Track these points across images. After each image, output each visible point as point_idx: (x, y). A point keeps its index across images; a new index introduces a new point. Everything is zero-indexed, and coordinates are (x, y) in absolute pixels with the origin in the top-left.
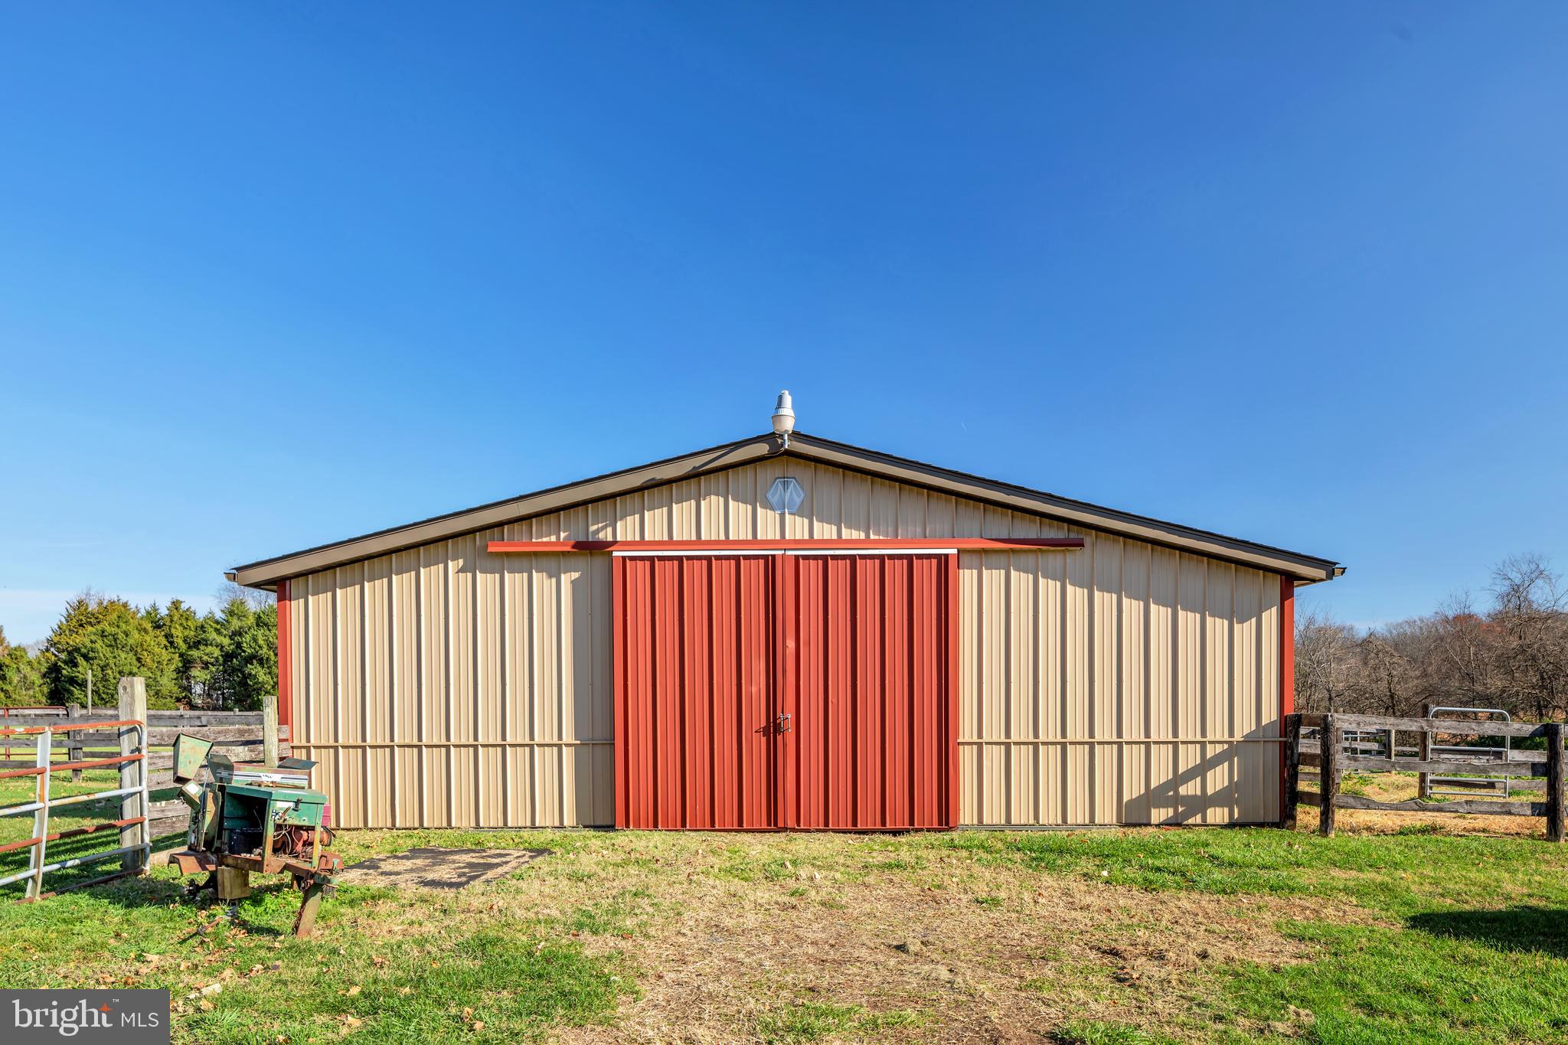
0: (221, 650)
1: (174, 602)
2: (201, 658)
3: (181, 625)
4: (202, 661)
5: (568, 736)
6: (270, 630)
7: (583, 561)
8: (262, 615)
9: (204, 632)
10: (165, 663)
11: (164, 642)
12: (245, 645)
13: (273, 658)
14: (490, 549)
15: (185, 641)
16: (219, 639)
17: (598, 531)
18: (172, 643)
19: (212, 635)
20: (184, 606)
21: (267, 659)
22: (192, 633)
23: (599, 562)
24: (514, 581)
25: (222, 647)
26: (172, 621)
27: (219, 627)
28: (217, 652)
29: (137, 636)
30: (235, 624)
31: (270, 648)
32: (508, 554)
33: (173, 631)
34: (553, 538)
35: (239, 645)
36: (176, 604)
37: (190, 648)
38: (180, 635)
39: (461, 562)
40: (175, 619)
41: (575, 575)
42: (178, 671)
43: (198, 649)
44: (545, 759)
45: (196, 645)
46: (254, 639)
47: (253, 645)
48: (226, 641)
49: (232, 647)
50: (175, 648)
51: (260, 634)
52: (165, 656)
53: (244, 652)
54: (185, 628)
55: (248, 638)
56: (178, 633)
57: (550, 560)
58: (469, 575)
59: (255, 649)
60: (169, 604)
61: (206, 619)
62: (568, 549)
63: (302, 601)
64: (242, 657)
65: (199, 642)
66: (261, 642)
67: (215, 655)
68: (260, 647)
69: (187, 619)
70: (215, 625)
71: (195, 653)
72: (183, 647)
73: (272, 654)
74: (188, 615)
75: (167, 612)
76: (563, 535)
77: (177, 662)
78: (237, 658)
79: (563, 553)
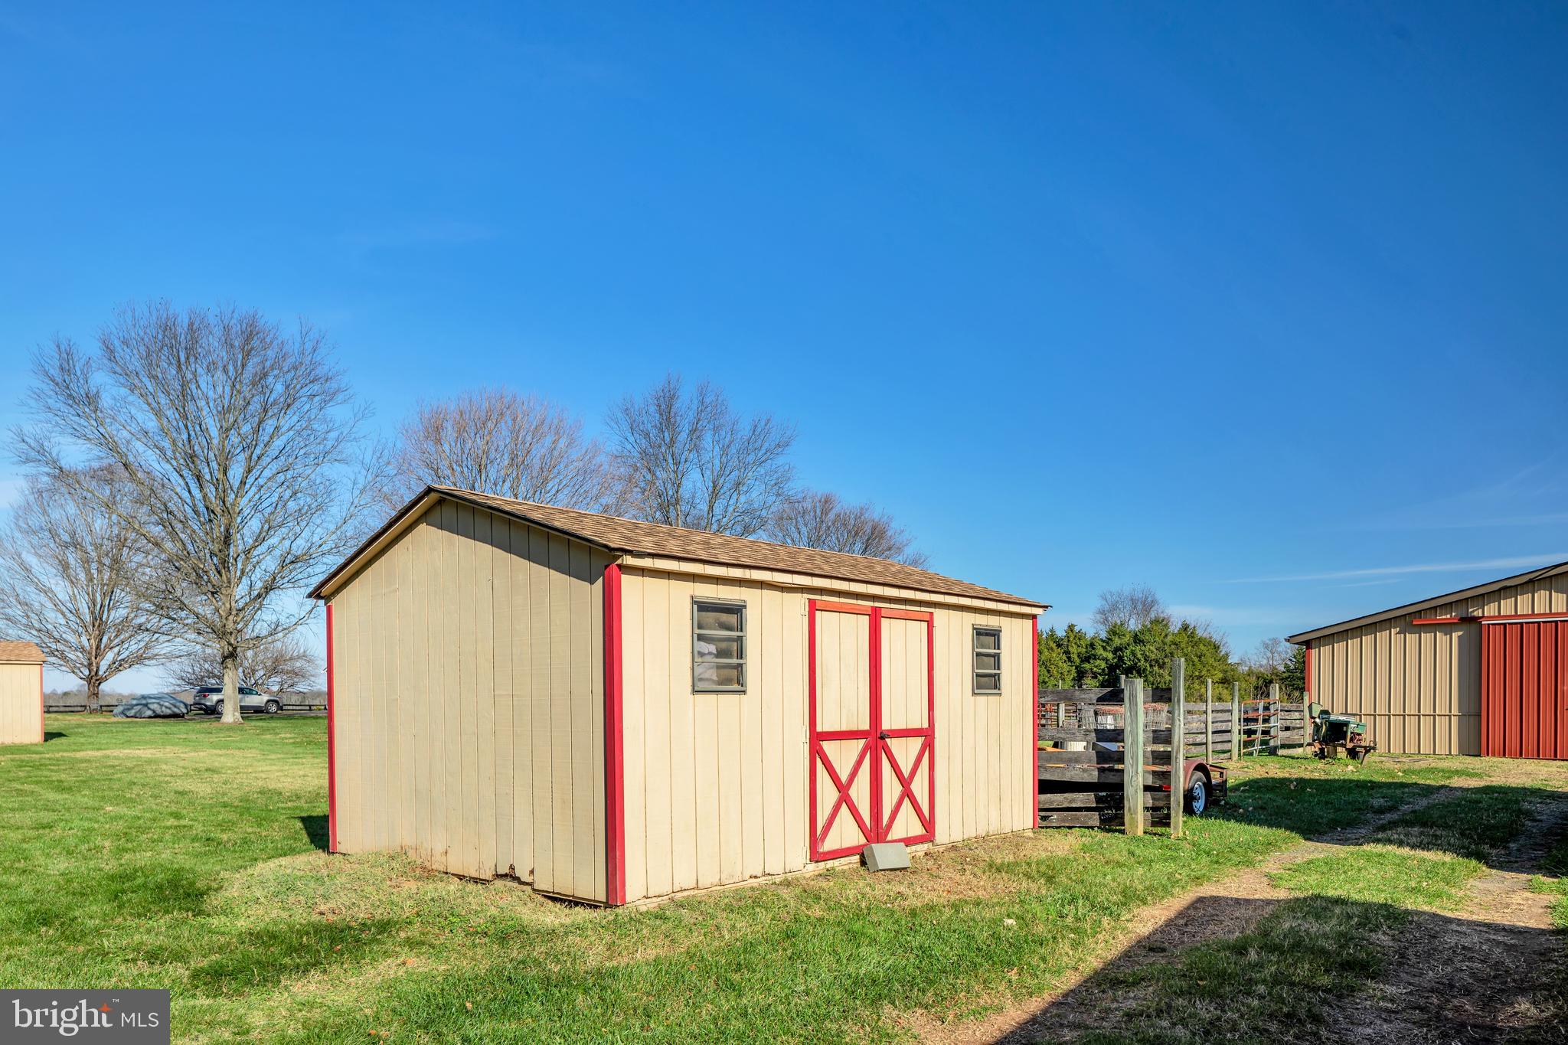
0: (1106, 663)
1: (1070, 626)
2: (1091, 669)
3: (1075, 643)
4: (1092, 672)
5: (1455, 711)
6: (1145, 646)
7: (1465, 626)
8: (1138, 633)
9: (1094, 649)
10: (1066, 673)
11: (1064, 657)
12: (1126, 658)
13: (1149, 669)
14: (1414, 623)
15: (1078, 656)
16: (1105, 654)
17: (1473, 611)
18: (1069, 658)
19: (1100, 651)
20: (1077, 629)
21: (1144, 669)
22: (1084, 650)
23: (1474, 627)
24: (1428, 638)
25: (1107, 660)
26: (1069, 641)
27: (1104, 644)
28: (1103, 665)
29: (1047, 653)
30: (1117, 642)
31: (1146, 661)
32: (1423, 625)
33: (1070, 648)
34: (1448, 616)
35: (1121, 659)
36: (1071, 628)
37: (1082, 661)
38: (1075, 651)
39: (1398, 629)
40: (1071, 639)
41: (1460, 633)
42: (1074, 679)
43: (1089, 663)
44: (1442, 723)
45: (1087, 660)
46: (1132, 653)
47: (1132, 658)
48: (1110, 656)
49: (1115, 660)
50: (1071, 662)
51: (1138, 649)
52: (1066, 667)
53: (1125, 664)
54: (1078, 646)
55: (1127, 652)
56: (1074, 649)
57: (1447, 627)
58: (1402, 635)
59: (1133, 661)
60: (1066, 628)
61: (1093, 638)
62: (1455, 621)
63: (1317, 649)
64: (1123, 668)
65: (1089, 657)
66: (1139, 656)
67: (1102, 667)
68: (1139, 660)
69: (1079, 639)
70: (1101, 643)
71: (1087, 666)
72: (1078, 661)
73: (1148, 665)
74: (1080, 636)
75: (1065, 634)
76: (1453, 614)
77: (1074, 674)
78: (1119, 670)
79: (1454, 623)
